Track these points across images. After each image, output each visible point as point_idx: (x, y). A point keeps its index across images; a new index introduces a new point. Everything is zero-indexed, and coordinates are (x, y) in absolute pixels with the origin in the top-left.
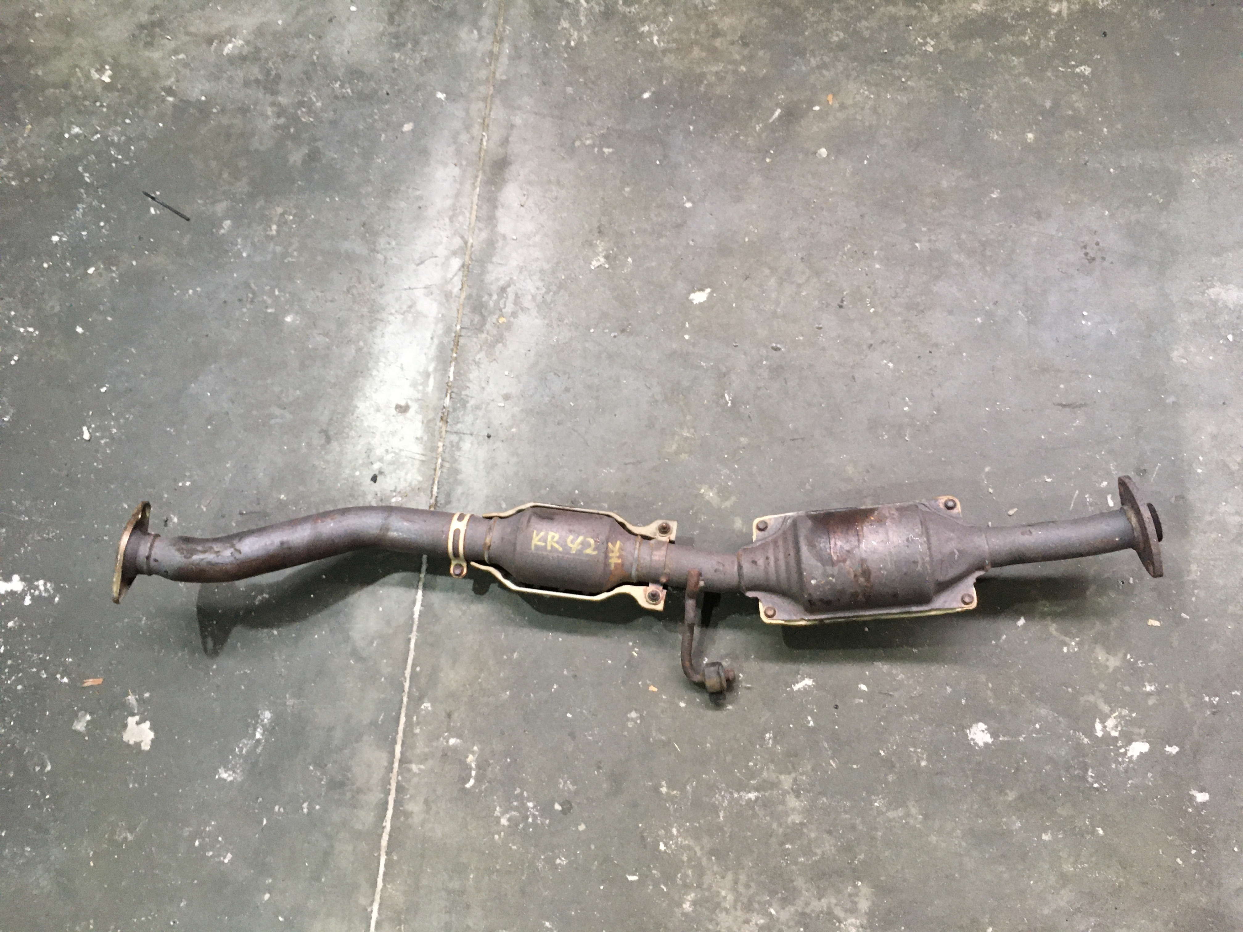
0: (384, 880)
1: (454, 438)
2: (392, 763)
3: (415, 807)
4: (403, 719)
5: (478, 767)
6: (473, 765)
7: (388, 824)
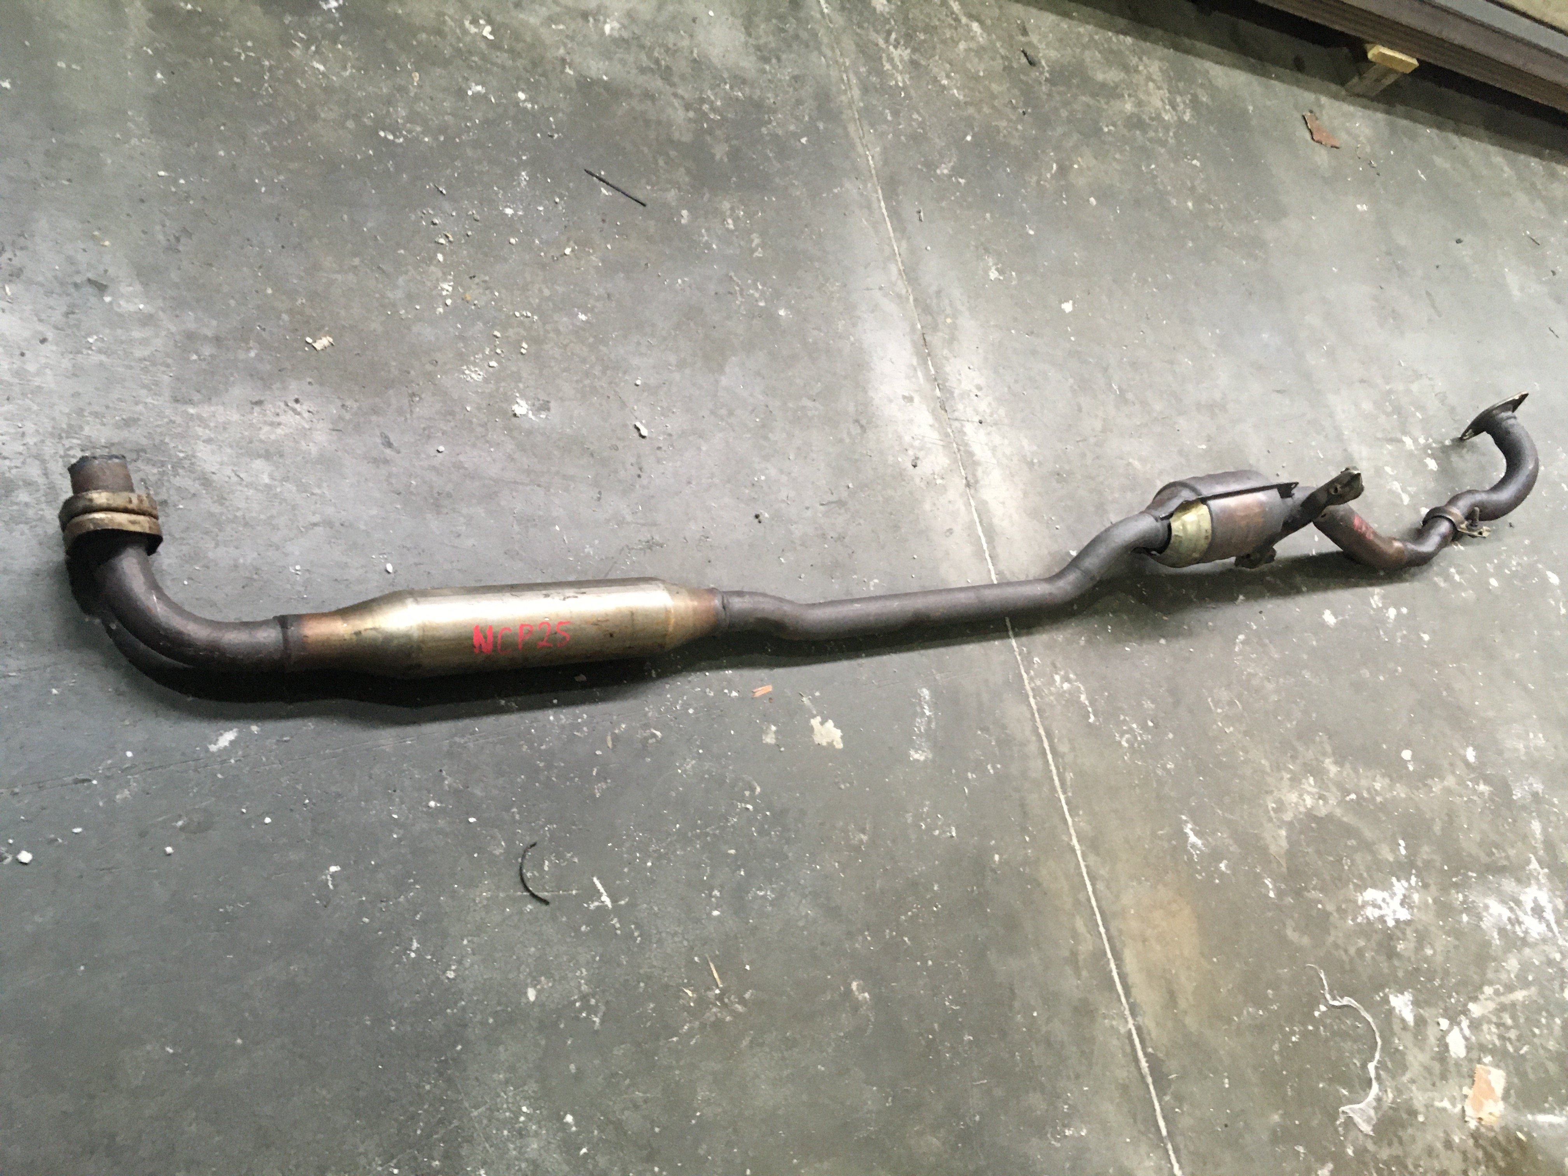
0: (1071, 815)
1: (956, 424)
2: (1033, 715)
3: (1064, 748)
4: (1025, 676)
5: (1092, 704)
6: (1087, 703)
7: (1053, 768)
